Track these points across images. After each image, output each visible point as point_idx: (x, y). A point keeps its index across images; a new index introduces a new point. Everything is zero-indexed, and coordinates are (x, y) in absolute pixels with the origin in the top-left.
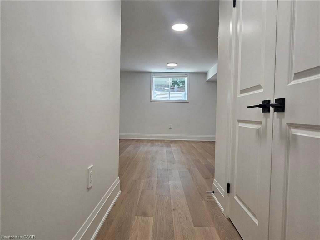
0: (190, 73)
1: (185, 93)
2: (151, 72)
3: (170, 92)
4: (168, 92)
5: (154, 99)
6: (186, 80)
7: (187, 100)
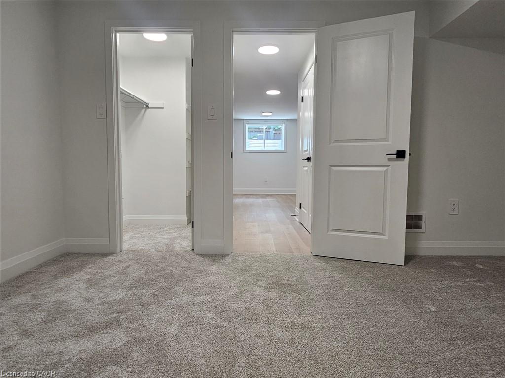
0: (287, 120)
1: (282, 141)
2: (243, 119)
3: (266, 141)
4: (263, 141)
5: (247, 149)
6: (283, 127)
7: (283, 149)
